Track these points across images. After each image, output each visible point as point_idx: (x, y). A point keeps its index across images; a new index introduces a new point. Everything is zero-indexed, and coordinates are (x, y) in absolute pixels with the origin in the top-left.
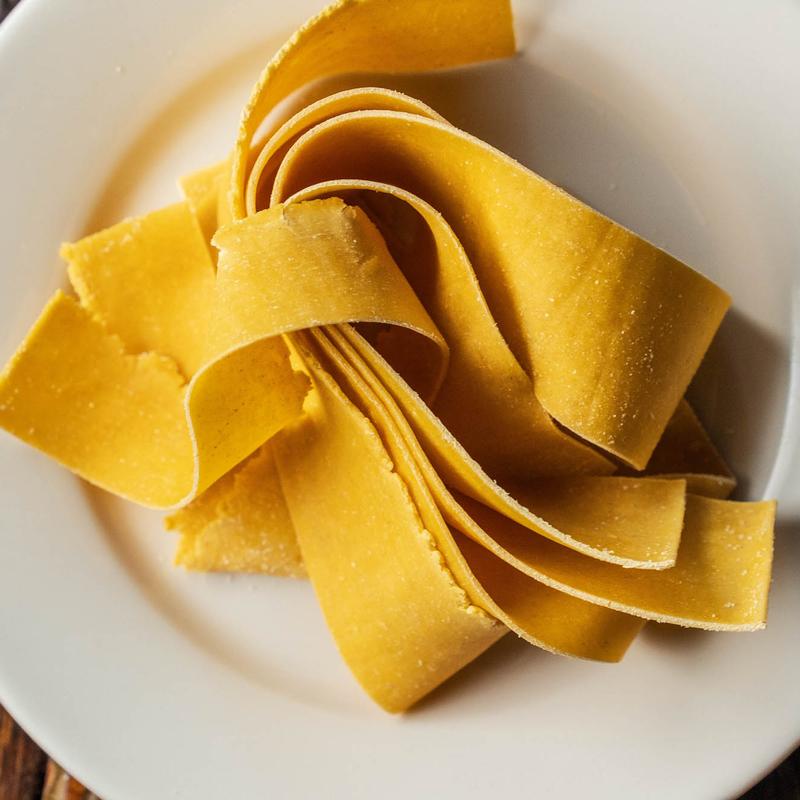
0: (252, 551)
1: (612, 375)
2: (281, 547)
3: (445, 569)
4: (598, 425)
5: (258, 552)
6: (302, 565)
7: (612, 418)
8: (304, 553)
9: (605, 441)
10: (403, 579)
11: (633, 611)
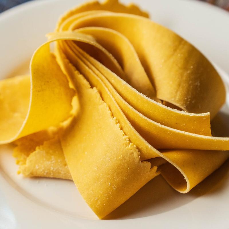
0: (48, 162)
1: (185, 85)
2: (59, 161)
3: (121, 130)
4: (179, 101)
5: (50, 162)
6: (66, 167)
7: (185, 99)
8: (67, 162)
9: (182, 105)
10: (105, 145)
11: (194, 135)
